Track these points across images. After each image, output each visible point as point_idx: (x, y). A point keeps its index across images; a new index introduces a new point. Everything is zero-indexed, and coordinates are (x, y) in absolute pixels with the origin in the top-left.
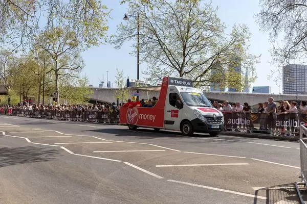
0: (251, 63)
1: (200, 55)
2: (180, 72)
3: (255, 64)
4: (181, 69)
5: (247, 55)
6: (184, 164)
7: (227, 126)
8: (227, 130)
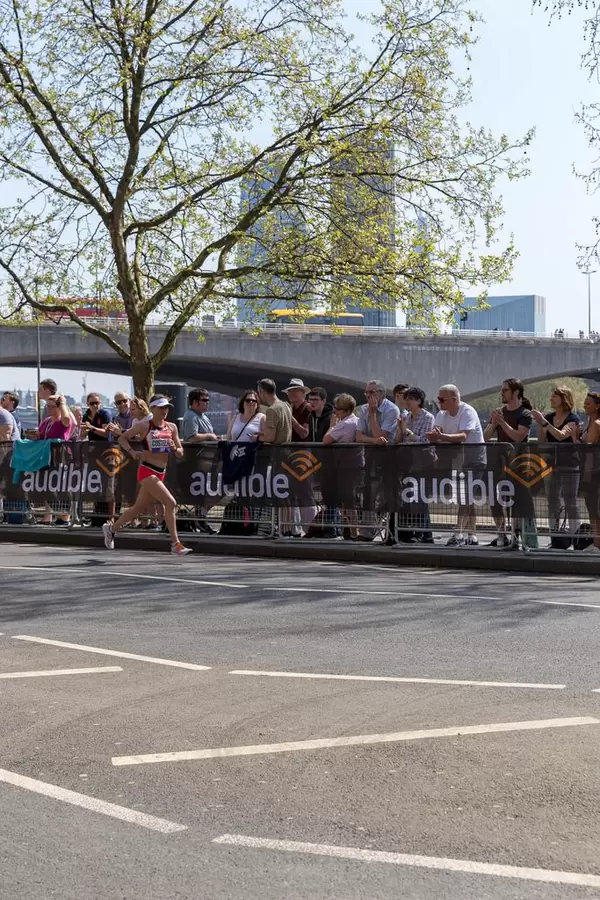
0: (480, 179)
1: (214, 129)
2: (111, 220)
3: (501, 179)
4: (118, 203)
5: (464, 133)
6: (261, 738)
7: (396, 514)
8: (397, 540)
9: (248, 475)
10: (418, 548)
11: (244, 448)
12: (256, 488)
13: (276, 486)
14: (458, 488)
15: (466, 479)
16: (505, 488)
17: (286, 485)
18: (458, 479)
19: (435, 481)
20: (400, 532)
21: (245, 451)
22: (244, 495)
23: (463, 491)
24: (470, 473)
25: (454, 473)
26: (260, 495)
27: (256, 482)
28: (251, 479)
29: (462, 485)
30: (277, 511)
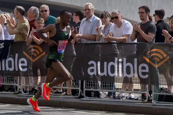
7: (84, 81)
8: (85, 96)
9: (5, 58)
10: (94, 100)
11: (3, 43)
12: (10, 66)
13: (20, 65)
14: (118, 68)
15: (122, 62)
16: (144, 68)
17: (26, 64)
18: (118, 62)
19: (105, 63)
20: (86, 91)
21: (4, 45)
22: (4, 69)
23: (120, 69)
24: (125, 59)
25: (116, 59)
26: (12, 69)
27: (10, 62)
28: (7, 61)
29: (120, 66)
30: (20, 79)
